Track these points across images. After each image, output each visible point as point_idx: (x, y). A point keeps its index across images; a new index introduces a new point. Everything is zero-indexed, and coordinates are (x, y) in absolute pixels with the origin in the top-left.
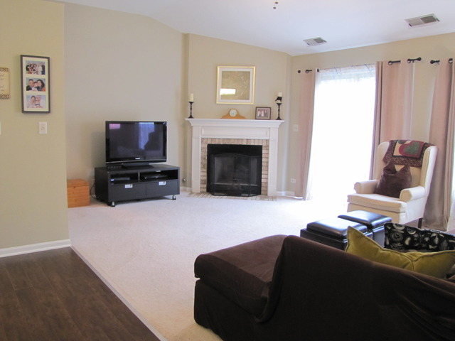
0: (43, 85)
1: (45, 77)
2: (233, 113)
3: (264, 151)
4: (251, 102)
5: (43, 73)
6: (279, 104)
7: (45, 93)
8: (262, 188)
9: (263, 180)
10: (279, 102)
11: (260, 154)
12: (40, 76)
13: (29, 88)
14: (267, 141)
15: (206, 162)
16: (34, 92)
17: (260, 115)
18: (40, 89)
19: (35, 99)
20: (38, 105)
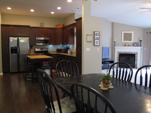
0: (98, 39)
1: (99, 37)
2: (127, 45)
3: (136, 55)
4: (132, 41)
5: (98, 36)
6: (141, 42)
7: (99, 41)
8: (135, 66)
9: (135, 64)
10: (141, 41)
11: (135, 56)
12: (98, 37)
13: (96, 40)
14: (137, 53)
15: (119, 59)
16: (97, 41)
17: (135, 45)
18: (98, 40)
19: (97, 42)
20: (97, 44)
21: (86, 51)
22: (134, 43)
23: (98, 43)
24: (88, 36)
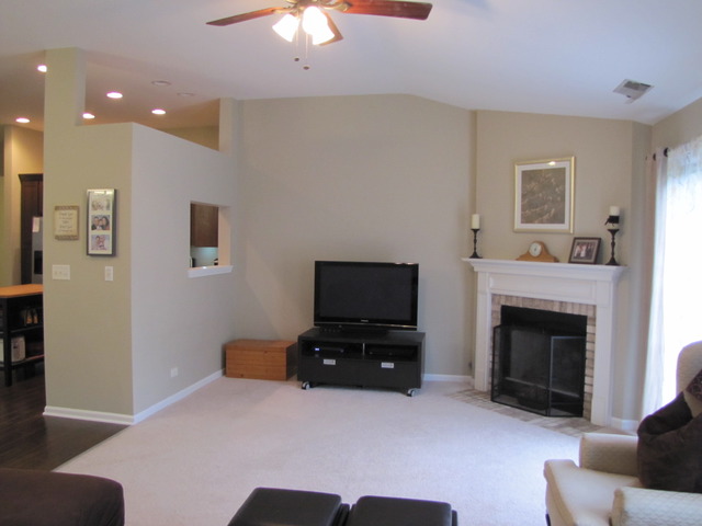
0: (107, 223)
1: (110, 213)
2: (536, 250)
3: (589, 329)
4: (569, 227)
5: (108, 209)
6: (614, 232)
10: (615, 226)
13: (94, 228)
14: (593, 308)
17: (579, 254)
18: (104, 227)
19: (100, 240)
20: (102, 247)
21: (54, 277)
22: (575, 239)
23: (108, 244)
24: (58, 213)
